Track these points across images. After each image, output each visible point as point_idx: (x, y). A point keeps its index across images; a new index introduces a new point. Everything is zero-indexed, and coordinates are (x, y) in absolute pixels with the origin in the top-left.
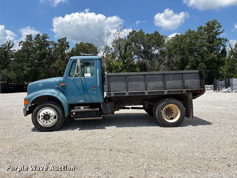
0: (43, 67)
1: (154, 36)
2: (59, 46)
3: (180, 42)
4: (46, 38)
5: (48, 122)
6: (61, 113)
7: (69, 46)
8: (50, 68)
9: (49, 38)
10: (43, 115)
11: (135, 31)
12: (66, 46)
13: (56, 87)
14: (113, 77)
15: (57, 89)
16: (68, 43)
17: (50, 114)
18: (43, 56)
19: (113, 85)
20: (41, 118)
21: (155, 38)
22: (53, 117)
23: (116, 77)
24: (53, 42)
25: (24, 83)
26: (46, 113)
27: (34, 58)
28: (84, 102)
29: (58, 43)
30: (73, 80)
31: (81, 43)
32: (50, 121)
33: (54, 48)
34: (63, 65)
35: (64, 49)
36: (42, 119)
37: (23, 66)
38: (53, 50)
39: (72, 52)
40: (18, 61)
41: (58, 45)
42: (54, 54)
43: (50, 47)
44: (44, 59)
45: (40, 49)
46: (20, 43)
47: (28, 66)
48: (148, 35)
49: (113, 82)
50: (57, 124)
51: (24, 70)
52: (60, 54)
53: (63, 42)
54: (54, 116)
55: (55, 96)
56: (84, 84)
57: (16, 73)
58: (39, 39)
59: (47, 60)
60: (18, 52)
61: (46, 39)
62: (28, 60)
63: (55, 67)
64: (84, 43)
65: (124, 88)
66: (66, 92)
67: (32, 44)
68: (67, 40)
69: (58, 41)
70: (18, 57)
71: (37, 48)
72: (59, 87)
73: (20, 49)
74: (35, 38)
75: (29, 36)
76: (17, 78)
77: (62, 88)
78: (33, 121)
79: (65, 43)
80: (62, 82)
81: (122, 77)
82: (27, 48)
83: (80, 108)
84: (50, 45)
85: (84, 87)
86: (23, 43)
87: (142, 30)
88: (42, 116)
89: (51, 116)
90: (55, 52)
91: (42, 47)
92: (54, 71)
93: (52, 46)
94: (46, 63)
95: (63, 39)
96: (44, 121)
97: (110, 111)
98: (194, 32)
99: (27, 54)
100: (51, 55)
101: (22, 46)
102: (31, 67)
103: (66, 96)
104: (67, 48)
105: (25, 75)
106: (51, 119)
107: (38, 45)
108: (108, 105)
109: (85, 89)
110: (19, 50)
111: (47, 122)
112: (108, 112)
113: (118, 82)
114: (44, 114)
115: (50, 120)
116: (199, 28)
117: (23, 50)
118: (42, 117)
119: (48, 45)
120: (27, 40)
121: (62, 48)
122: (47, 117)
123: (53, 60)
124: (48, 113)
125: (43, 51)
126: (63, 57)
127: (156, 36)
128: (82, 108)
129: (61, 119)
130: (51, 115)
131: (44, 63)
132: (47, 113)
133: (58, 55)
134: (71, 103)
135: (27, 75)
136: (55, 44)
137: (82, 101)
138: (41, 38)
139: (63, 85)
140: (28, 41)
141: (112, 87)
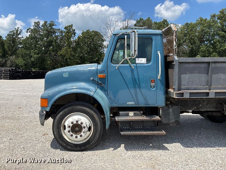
0: (50, 54)
1: (162, 24)
2: (66, 33)
3: (191, 31)
4: (53, 25)
5: (79, 136)
6: (99, 122)
7: (75, 33)
8: (56, 56)
9: (56, 25)
10: (71, 125)
11: (142, 19)
12: (72, 34)
13: (92, 79)
14: (187, 65)
15: (93, 82)
16: (74, 30)
17: (82, 123)
18: (50, 43)
19: (186, 77)
20: (67, 129)
21: (164, 26)
22: (86, 129)
23: (192, 65)
24: (60, 29)
25: (32, 70)
26: (75, 123)
27: (41, 45)
28: (134, 106)
29: (65, 30)
30: (118, 68)
31: (87, 31)
32: (81, 136)
33: (61, 36)
34: (69, 53)
35: (70, 37)
36: (69, 132)
37: (31, 53)
38: (59, 38)
39: (79, 40)
40: (26, 48)
41: (64, 32)
42: (61, 42)
43: (56, 34)
44: (50, 46)
45: (47, 37)
46: (28, 30)
47: (35, 53)
48: (156, 23)
49: (186, 73)
50: (92, 140)
51: (31, 57)
52: (67, 41)
53: (70, 30)
54: (88, 127)
55: (91, 94)
56: (136, 77)
57: (24, 60)
58: (46, 26)
59: (53, 48)
60: (25, 39)
61: (54, 27)
62: (35, 47)
63: (62, 54)
64: (90, 31)
65: (204, 85)
66: (106, 88)
67: (39, 31)
68: (73, 28)
69: (65, 29)
70: (25, 44)
71: (45, 35)
72: (96, 79)
73: (28, 36)
74: (42, 25)
75: (37, 23)
76: (25, 65)
77: (101, 81)
78: (55, 134)
79: (71, 30)
80: (102, 72)
81: (203, 65)
82: (35, 35)
83: (128, 115)
84: (57, 32)
85: (135, 80)
86: (30, 30)
87: (150, 18)
88: (69, 127)
89: (84, 127)
90: (61, 40)
91: (49, 35)
92: (60, 59)
93: (59, 34)
94: (52, 50)
95: (69, 26)
96: (72, 136)
97: (174, 121)
98: (206, 19)
99: (35, 41)
100: (57, 42)
101: (30, 33)
102: (38, 54)
103: (107, 95)
104: (73, 35)
105: (33, 62)
106: (84, 133)
107: (45, 32)
108: (171, 110)
109: (137, 84)
110: (26, 37)
111: (76, 137)
112: (171, 121)
113: (196, 73)
114: (72, 123)
115: (82, 133)
116: (211, 16)
117: (31, 38)
118: (70, 129)
119: (54, 32)
120: (34, 27)
121: (68, 35)
122: (77, 129)
123: (59, 47)
124: (79, 123)
125: (50, 38)
126: (70, 45)
127: (164, 24)
128: (131, 114)
129: (98, 133)
130: (84, 125)
131: (50, 50)
132: (77, 122)
133: (64, 42)
134: (115, 105)
135: (34, 62)
136: (62, 32)
137: (131, 103)
138: (48, 25)
139: (103, 76)
140: (36, 28)
141: (183, 82)
